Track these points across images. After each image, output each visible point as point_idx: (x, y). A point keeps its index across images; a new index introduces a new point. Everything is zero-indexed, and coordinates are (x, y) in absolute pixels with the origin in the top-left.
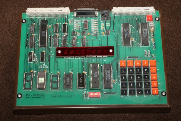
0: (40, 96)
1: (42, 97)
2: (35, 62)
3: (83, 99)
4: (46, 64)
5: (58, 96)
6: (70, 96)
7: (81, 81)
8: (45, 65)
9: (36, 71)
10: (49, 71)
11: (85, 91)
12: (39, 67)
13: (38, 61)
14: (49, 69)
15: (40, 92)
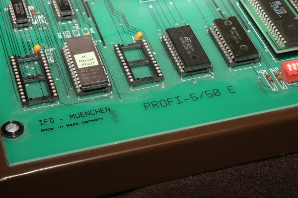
0: (99, 116)
1: (106, 116)
2: (39, 25)
3: (265, 92)
4: (82, 24)
5: (168, 102)
6: (217, 93)
7: (237, 37)
8: (78, 28)
9: (51, 50)
10: (102, 39)
11: (261, 68)
12: (60, 37)
13: (49, 21)
14: (97, 36)
15: (94, 102)
